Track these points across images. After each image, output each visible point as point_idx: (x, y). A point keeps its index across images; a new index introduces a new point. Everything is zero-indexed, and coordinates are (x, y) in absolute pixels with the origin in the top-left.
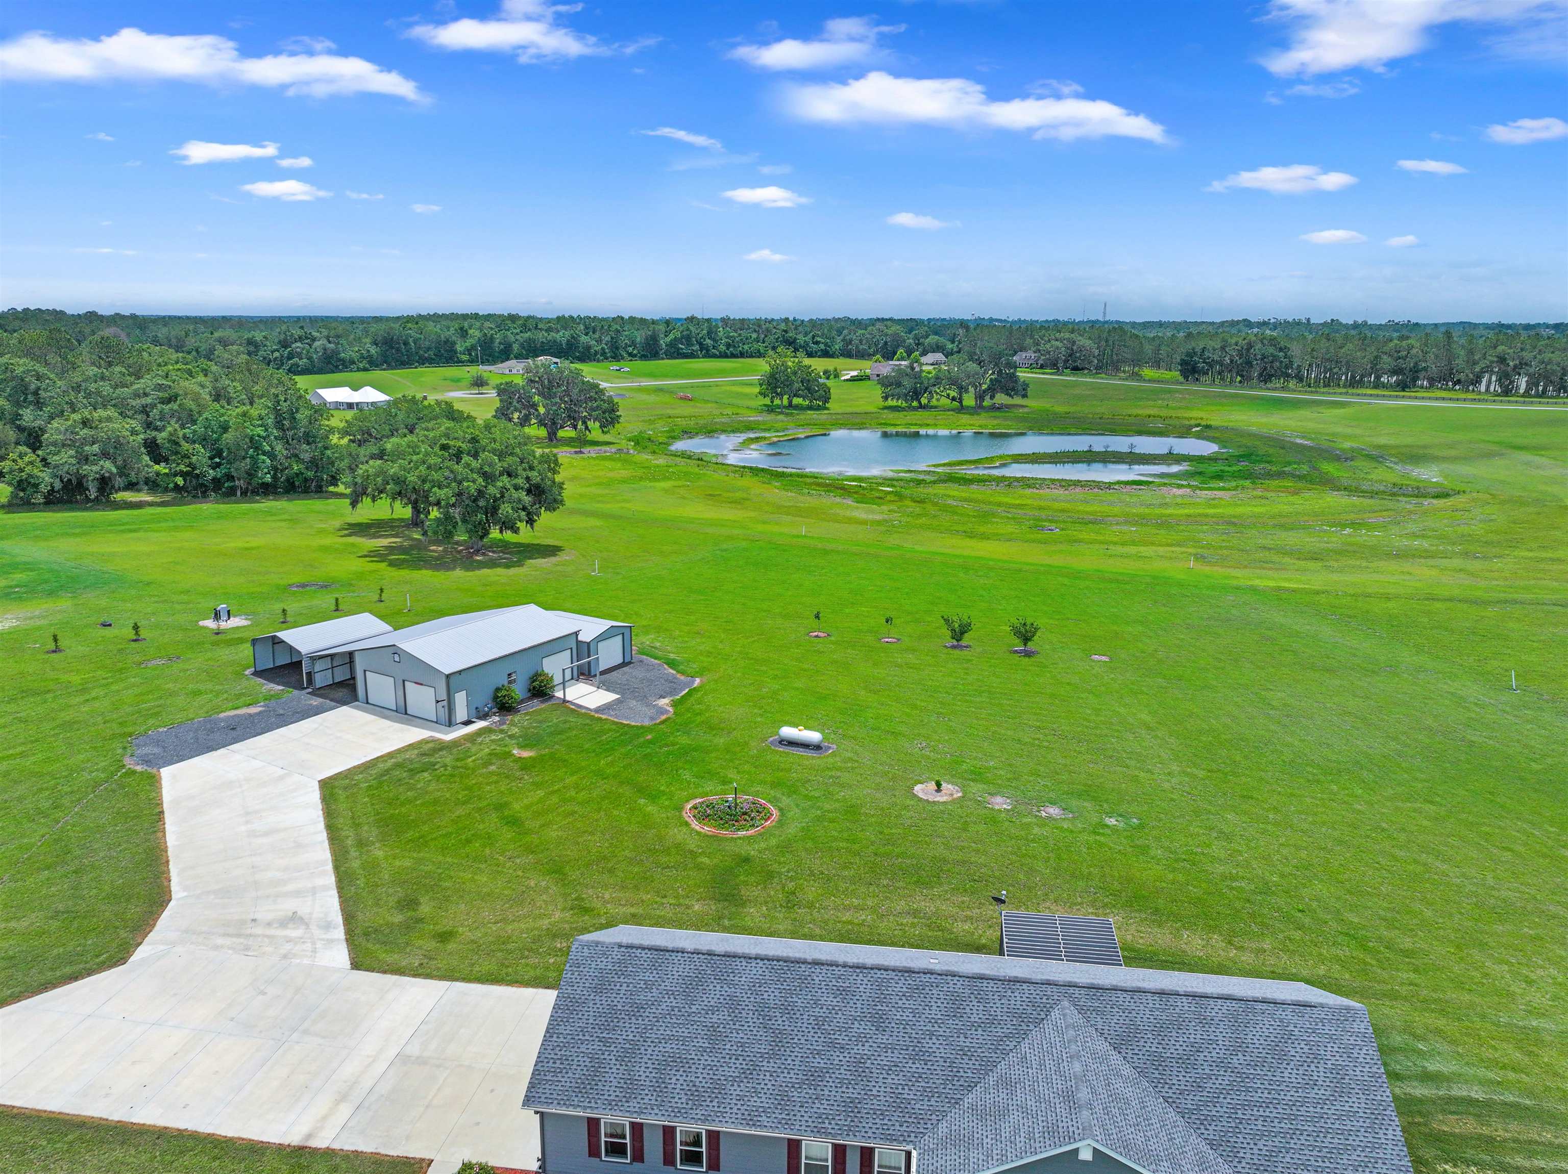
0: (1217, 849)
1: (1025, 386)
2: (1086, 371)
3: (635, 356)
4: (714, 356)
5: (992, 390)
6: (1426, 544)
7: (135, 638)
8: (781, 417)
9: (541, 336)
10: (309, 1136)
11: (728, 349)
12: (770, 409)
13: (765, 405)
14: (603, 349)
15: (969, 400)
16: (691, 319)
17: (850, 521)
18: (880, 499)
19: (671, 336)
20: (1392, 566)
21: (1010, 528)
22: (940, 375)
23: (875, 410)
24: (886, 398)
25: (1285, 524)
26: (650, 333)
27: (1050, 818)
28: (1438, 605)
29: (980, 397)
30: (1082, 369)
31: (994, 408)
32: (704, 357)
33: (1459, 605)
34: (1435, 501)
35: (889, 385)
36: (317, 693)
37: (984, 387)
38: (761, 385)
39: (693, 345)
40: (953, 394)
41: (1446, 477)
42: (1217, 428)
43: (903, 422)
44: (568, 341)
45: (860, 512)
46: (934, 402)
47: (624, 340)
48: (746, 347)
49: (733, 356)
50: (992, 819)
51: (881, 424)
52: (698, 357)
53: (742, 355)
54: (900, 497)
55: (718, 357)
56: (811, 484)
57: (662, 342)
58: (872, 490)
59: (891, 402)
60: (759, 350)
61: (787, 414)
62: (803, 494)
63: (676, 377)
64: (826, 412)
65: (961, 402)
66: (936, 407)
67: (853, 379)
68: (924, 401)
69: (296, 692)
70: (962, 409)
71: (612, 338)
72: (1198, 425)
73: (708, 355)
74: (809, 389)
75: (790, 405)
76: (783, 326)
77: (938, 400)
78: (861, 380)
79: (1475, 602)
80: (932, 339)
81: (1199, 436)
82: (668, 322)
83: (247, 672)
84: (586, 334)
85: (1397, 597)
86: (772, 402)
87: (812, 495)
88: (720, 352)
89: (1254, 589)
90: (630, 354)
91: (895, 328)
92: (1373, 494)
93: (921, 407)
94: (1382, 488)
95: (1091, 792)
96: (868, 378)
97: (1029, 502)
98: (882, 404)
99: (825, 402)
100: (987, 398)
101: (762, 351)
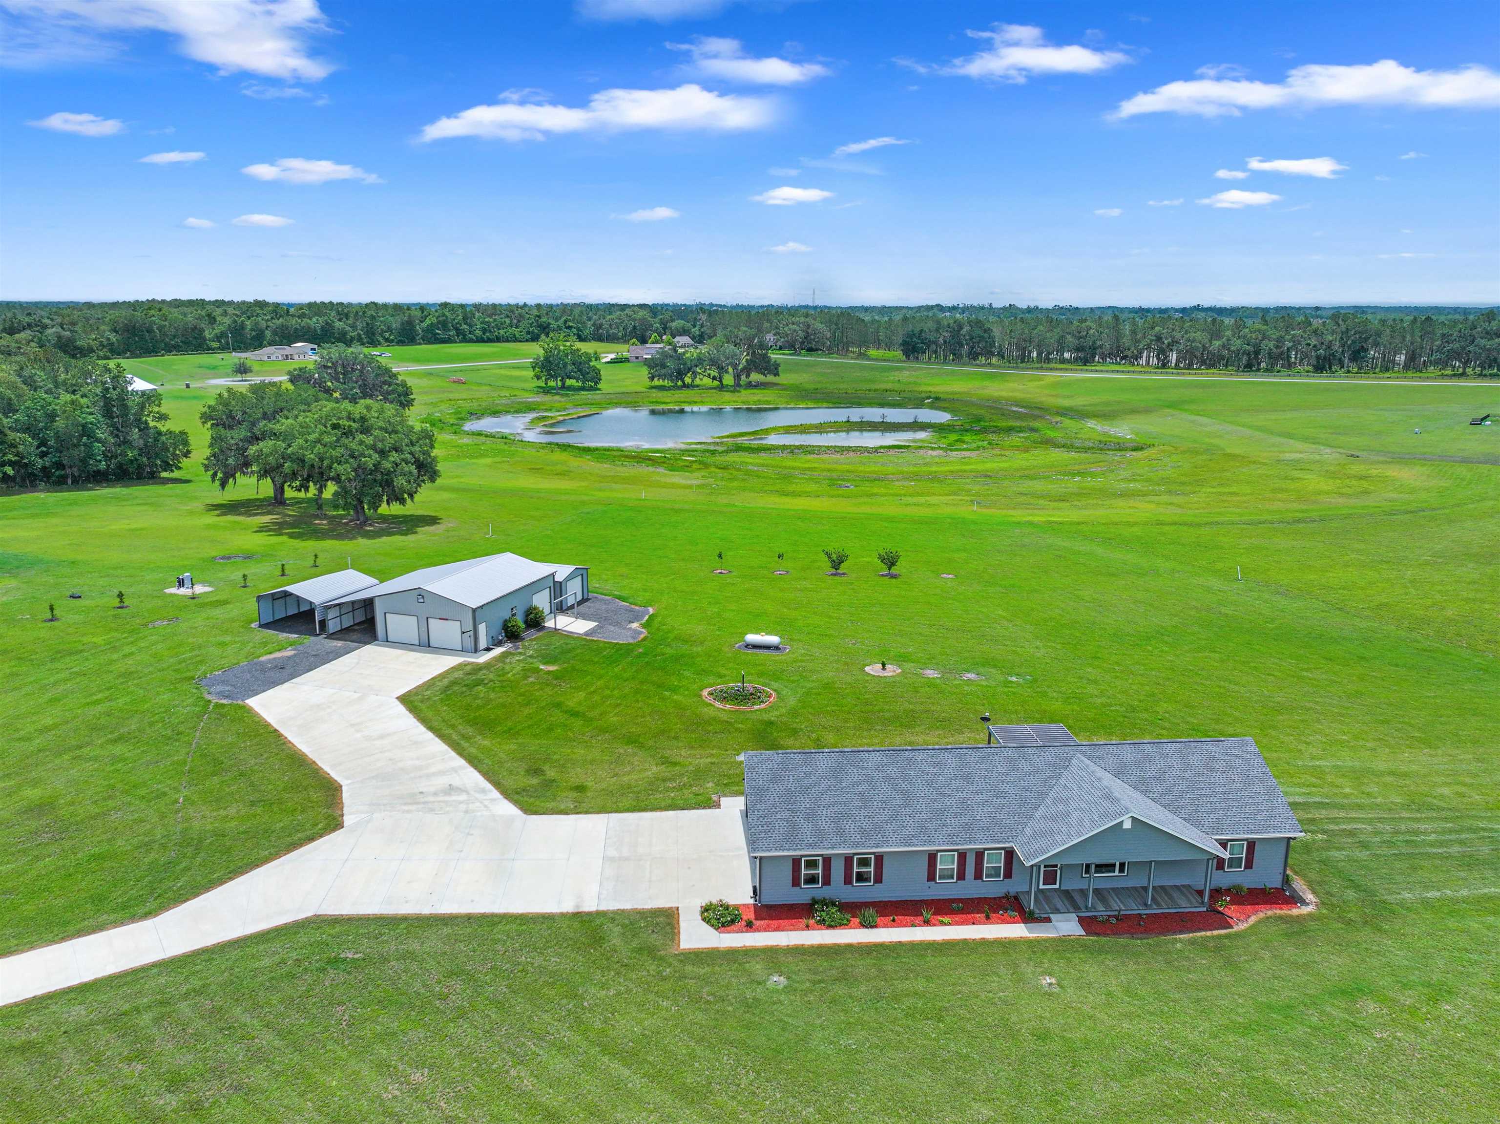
0: (1091, 689)
1: (777, 366)
2: (820, 352)
3: (392, 341)
4: (471, 341)
5: (747, 370)
6: (1138, 486)
7: (119, 605)
8: (557, 397)
9: (294, 322)
10: (578, 906)
11: (484, 334)
12: (546, 391)
13: (539, 387)
14: (359, 335)
15: (728, 380)
16: (445, 305)
17: (673, 486)
18: (688, 467)
19: (428, 322)
20: (1120, 503)
21: (812, 487)
22: (702, 356)
23: (644, 390)
24: (652, 378)
25: (1028, 475)
26: (406, 319)
27: (970, 680)
28: (1167, 528)
29: (737, 377)
30: (817, 350)
31: (750, 385)
32: (461, 342)
33: (1181, 527)
34: (1134, 453)
35: (656, 366)
36: (332, 636)
37: (741, 366)
38: (534, 368)
39: (449, 330)
40: (713, 374)
41: (1137, 434)
42: (945, 400)
43: (671, 400)
44: (322, 327)
45: (677, 478)
46: (697, 381)
47: (380, 326)
48: (502, 332)
49: (490, 341)
50: (931, 683)
51: (653, 402)
52: (456, 342)
53: (498, 340)
54: (706, 466)
55: (475, 342)
56: (619, 456)
57: (418, 327)
58: (676, 460)
59: (656, 382)
60: (514, 335)
61: (562, 395)
62: (618, 466)
63: (439, 361)
64: (598, 392)
65: (721, 381)
66: (698, 386)
67: (613, 362)
68: (688, 380)
69: (312, 638)
70: (722, 388)
71: (367, 324)
72: (929, 398)
73: (465, 340)
74: (580, 370)
75: (563, 387)
76: (535, 312)
77: (701, 379)
78: (621, 362)
79: (1190, 525)
80: (677, 324)
81: (932, 407)
82: (422, 308)
83: (253, 625)
84: (340, 320)
85: (1136, 524)
86: (546, 384)
87: (626, 466)
88: (477, 337)
89: (1031, 523)
90: (387, 340)
91: (641, 314)
92: (1086, 450)
93: (685, 386)
94: (1091, 445)
95: (988, 662)
96: (627, 360)
97: (816, 465)
98: (648, 383)
99: (597, 383)
100: (743, 377)
101: (517, 336)
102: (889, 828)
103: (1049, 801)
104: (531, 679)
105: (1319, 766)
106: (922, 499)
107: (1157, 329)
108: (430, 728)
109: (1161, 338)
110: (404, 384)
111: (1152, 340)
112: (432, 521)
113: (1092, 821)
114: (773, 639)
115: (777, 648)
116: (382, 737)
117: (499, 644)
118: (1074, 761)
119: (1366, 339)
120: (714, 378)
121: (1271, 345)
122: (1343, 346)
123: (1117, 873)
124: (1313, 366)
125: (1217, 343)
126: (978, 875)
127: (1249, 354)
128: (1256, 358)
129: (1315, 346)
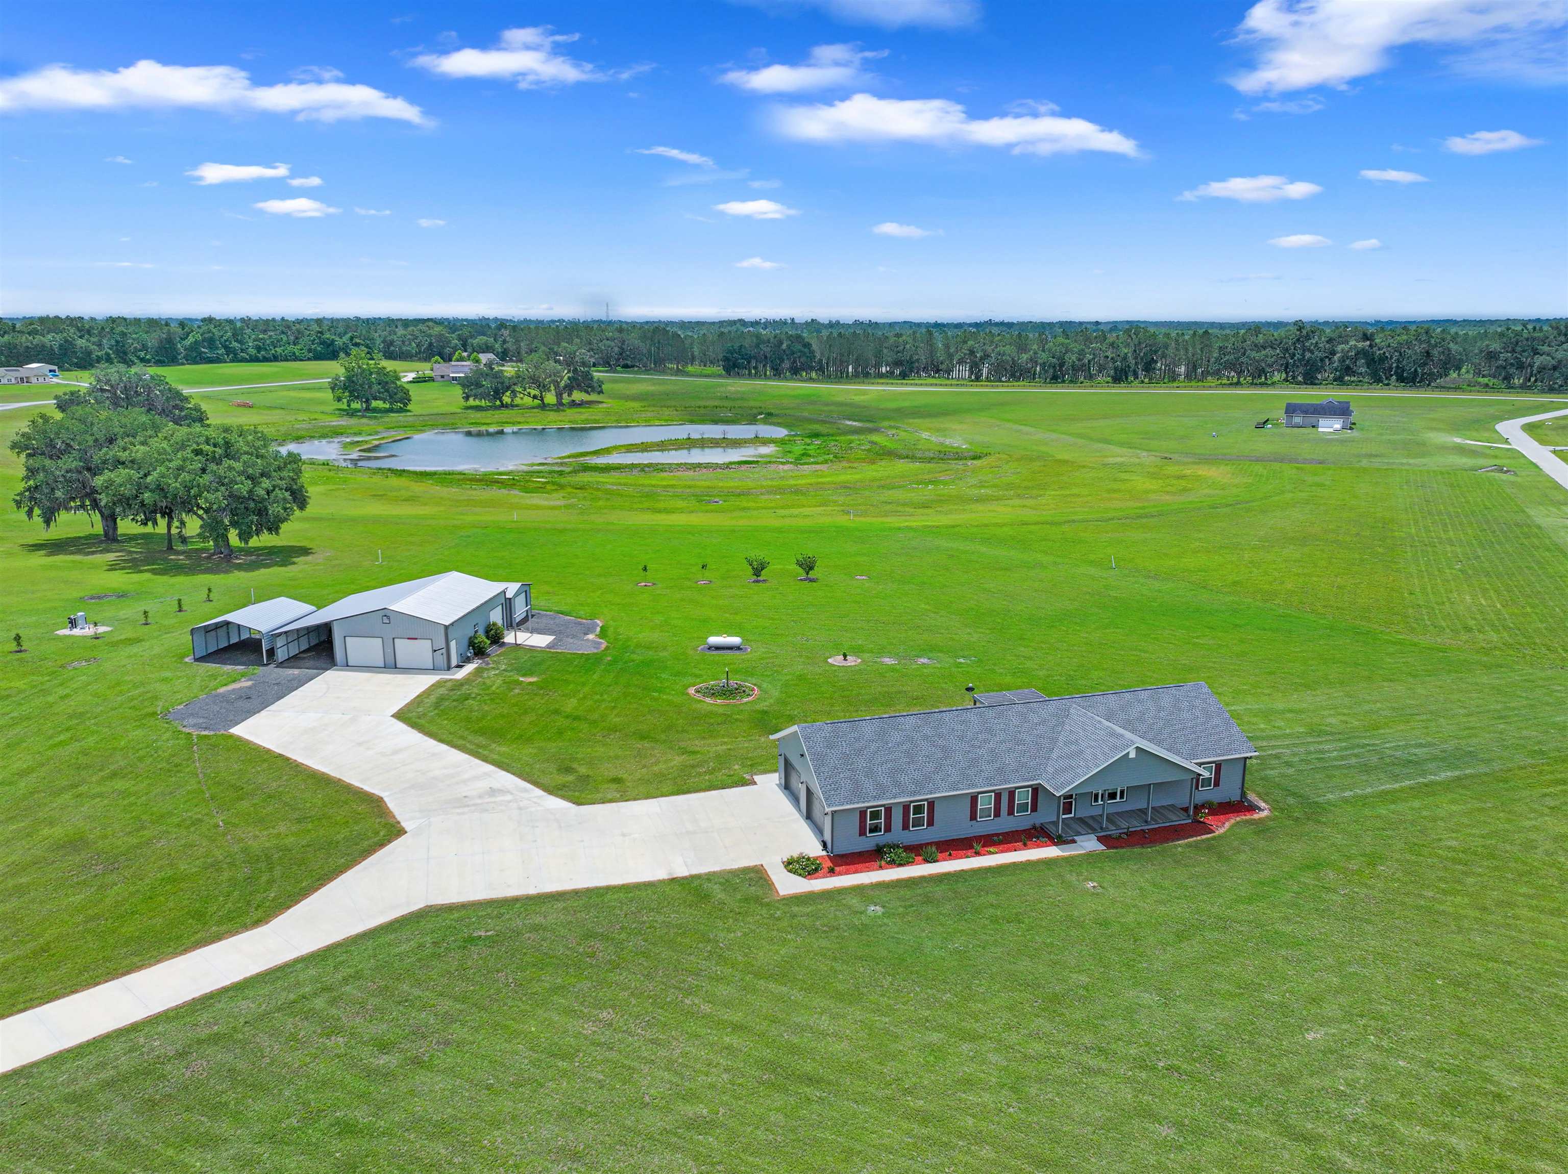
0: (1029, 664)
1: (600, 383)
2: (636, 369)
3: (149, 361)
4: (243, 360)
5: (569, 388)
6: (989, 491)
7: (16, 649)
8: (364, 420)
9: (24, 340)
10: (670, 874)
11: (259, 352)
12: (351, 413)
13: (340, 410)
14: (108, 354)
15: (550, 398)
16: (209, 320)
17: (538, 507)
18: (541, 488)
19: (191, 339)
20: (980, 507)
21: (680, 504)
22: (521, 374)
23: (459, 411)
24: (467, 398)
25: (885, 486)
26: (164, 336)
27: (923, 664)
28: (1032, 527)
29: (559, 396)
30: (633, 366)
31: (573, 404)
32: (232, 361)
33: (1044, 526)
34: (975, 462)
35: (470, 386)
36: (281, 665)
37: (562, 384)
38: (333, 389)
39: (217, 348)
40: (533, 392)
41: (970, 444)
42: (777, 415)
43: (491, 420)
44: (61, 345)
45: (537, 499)
46: (517, 401)
47: (132, 343)
48: (279, 350)
49: (266, 360)
50: (893, 669)
51: (472, 424)
52: (226, 362)
53: (275, 359)
54: (561, 487)
55: (249, 361)
56: (462, 480)
57: (179, 346)
58: (527, 481)
59: (472, 402)
60: (294, 353)
61: (369, 417)
62: (467, 489)
63: (212, 383)
64: (409, 414)
65: (542, 400)
66: (517, 406)
67: (416, 381)
68: (506, 399)
69: (261, 668)
70: (543, 406)
71: (117, 342)
72: (761, 414)
73: (236, 359)
74: (387, 391)
75: (368, 409)
76: (316, 328)
77: (522, 398)
78: (425, 381)
79: (1052, 523)
80: (480, 340)
81: (765, 422)
82: (182, 323)
83: (187, 660)
84: (81, 337)
85: (1004, 525)
86: (349, 406)
87: (475, 489)
88: (251, 356)
89: (910, 528)
90: (142, 360)
91: (438, 329)
92: (930, 460)
93: (503, 406)
94: (932, 455)
95: (933, 648)
96: (431, 379)
97: (674, 482)
98: (463, 403)
99: (406, 405)
100: (565, 396)
101: (297, 354)
102: (937, 777)
103: (1061, 744)
104: (517, 691)
105: (1235, 710)
106: (795, 511)
107: (970, 343)
108: (442, 741)
109: (974, 352)
110: (197, 409)
111: (965, 354)
112: (305, 551)
113: (1104, 754)
114: (735, 640)
115: (738, 648)
116: (395, 752)
117: (468, 660)
118: (1072, 711)
119: (1156, 352)
120: (535, 397)
121: (1074, 358)
122: (1136, 358)
123: (1118, 800)
124: (1112, 377)
125: (1025, 357)
126: (1011, 812)
127: (1054, 367)
128: (1061, 370)
129: (1112, 358)
